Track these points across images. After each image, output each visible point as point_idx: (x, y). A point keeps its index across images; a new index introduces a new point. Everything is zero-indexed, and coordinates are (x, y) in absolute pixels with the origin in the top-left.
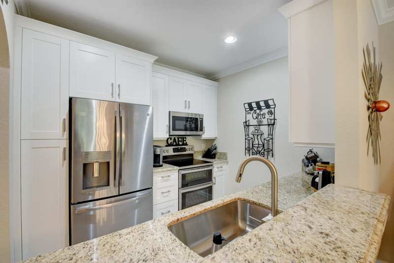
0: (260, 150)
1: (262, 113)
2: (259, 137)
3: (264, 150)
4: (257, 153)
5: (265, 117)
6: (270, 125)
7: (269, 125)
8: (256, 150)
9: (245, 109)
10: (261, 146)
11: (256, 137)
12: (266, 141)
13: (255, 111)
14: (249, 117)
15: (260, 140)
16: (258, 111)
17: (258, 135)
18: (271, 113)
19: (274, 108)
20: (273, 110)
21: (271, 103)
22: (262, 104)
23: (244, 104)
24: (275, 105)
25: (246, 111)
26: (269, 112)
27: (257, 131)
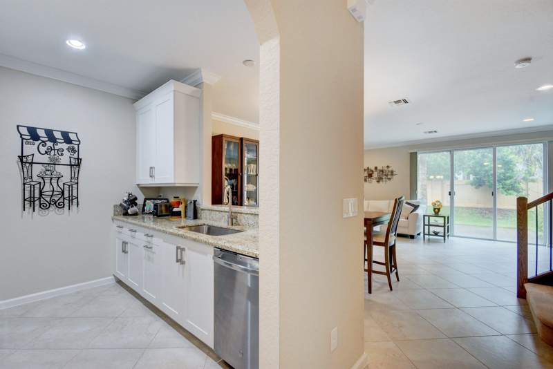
0: (56, 199)
1: (56, 147)
2: (54, 181)
3: (64, 199)
4: (50, 204)
5: (62, 155)
6: (73, 165)
7: (71, 165)
8: (48, 199)
9: (21, 135)
10: (58, 193)
11: (47, 181)
12: (66, 187)
13: (43, 142)
14: (30, 149)
15: (55, 185)
16: (49, 144)
17: (51, 178)
18: (73, 150)
19: (78, 145)
20: (76, 147)
21: (72, 137)
22: (58, 135)
23: (18, 126)
24: (79, 141)
25: (23, 139)
26: (69, 148)
27: (48, 173)
